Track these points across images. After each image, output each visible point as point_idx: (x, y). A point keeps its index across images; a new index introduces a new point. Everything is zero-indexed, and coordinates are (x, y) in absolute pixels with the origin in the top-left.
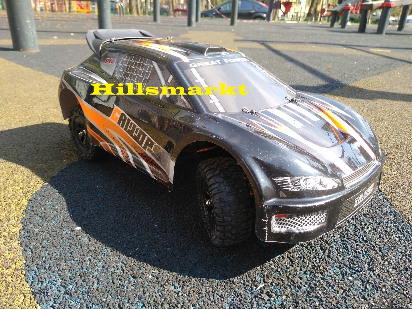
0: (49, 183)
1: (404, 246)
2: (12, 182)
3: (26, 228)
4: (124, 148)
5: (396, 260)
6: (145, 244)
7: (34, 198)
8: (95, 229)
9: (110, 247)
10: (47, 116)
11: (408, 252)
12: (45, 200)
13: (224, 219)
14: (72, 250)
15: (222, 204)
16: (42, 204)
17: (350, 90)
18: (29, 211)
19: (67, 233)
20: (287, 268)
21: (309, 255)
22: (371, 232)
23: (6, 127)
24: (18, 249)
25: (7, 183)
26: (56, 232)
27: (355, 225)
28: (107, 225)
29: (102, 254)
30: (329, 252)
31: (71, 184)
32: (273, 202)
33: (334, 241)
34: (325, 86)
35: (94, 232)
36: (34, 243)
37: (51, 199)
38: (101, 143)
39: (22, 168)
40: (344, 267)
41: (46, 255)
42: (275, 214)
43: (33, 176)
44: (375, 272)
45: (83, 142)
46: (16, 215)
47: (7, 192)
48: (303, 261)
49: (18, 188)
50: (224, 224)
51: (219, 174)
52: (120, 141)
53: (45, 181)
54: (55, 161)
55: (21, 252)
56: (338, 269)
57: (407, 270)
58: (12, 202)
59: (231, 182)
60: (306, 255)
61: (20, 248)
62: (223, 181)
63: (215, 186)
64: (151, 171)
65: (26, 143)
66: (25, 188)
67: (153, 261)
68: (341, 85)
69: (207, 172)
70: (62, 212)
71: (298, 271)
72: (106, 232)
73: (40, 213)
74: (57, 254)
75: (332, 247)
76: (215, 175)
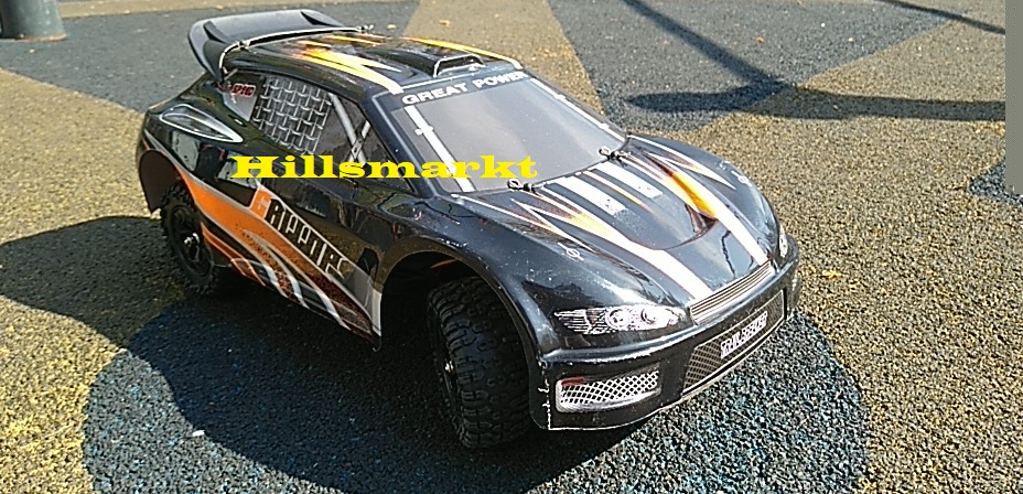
0: (128, 348)
1: (837, 429)
2: (49, 351)
3: (94, 439)
4: (280, 269)
5: (814, 455)
6: (333, 455)
7: (103, 381)
8: (231, 433)
9: (263, 464)
10: (105, 202)
11: (841, 441)
12: (124, 384)
13: (475, 394)
14: (190, 474)
15: (471, 367)
16: (121, 391)
17: (797, 97)
18: (96, 406)
19: (176, 444)
20: (603, 481)
21: (648, 455)
22: (777, 408)
23: (18, 232)
24: (84, 478)
25: (42, 353)
26: (155, 442)
27: (748, 396)
28: (255, 424)
29: (249, 477)
30: (688, 449)
31: (175, 349)
32: (557, 356)
33: (701, 428)
34: (739, 91)
35: (229, 438)
36: (114, 467)
37: (138, 381)
38: (233, 260)
39: (68, 321)
40: (712, 473)
41: (141, 486)
42: (561, 379)
43: (92, 337)
44: (769, 479)
45: (193, 258)
46: (69, 415)
47: (44, 372)
48: (634, 468)
49: (66, 363)
50: (475, 403)
51: (464, 310)
52: (273, 255)
53: (121, 345)
54: (135, 302)
55: (91, 484)
56: (700, 478)
57: (831, 471)
58: (58, 390)
59: (486, 325)
60: (643, 455)
61: (88, 477)
62: (471, 324)
63: (456, 334)
64: (338, 313)
65: (68, 265)
66: (79, 361)
67: (347, 485)
68: (778, 87)
69: (441, 308)
70: (163, 403)
71: (624, 485)
72: (254, 438)
73: (118, 409)
74: (161, 484)
75: (695, 439)
76: (457, 314)
